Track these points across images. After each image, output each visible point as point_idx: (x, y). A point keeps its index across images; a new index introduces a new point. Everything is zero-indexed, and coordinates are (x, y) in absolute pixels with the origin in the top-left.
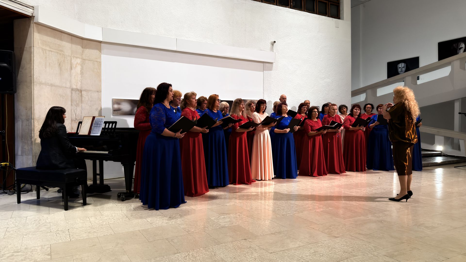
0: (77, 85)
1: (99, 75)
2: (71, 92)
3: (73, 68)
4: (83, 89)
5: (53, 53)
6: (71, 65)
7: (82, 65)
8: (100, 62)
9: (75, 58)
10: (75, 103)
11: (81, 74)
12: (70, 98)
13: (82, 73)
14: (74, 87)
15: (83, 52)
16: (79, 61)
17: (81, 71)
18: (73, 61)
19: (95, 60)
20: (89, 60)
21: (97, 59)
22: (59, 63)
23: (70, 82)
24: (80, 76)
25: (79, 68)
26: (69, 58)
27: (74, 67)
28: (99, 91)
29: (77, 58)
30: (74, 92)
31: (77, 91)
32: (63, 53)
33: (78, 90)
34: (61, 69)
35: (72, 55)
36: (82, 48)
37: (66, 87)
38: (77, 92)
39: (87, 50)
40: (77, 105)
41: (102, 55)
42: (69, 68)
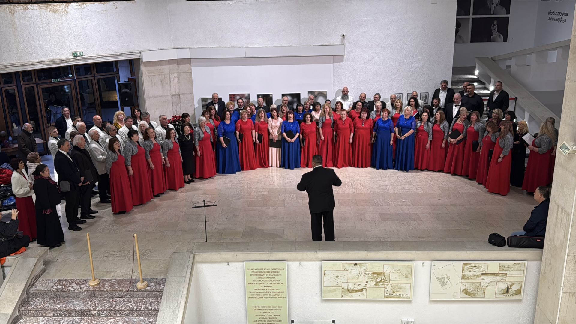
0: (176, 92)
1: (191, 82)
2: (172, 98)
3: (172, 81)
4: (181, 93)
5: (156, 76)
6: (170, 79)
7: (178, 77)
8: (191, 73)
9: (172, 74)
10: (175, 104)
12: (171, 102)
13: (179, 82)
14: (174, 93)
15: (178, 67)
16: (176, 75)
18: (171, 76)
20: (183, 73)
21: (188, 71)
22: (161, 82)
23: (171, 90)
24: (178, 85)
25: (176, 80)
26: (169, 75)
27: (173, 79)
28: (192, 93)
29: (174, 73)
30: (174, 97)
32: (163, 74)
33: (177, 95)
34: (163, 85)
35: (170, 73)
36: (178, 65)
37: (168, 95)
38: (176, 96)
39: (181, 66)
40: (177, 105)
41: (192, 67)
42: (169, 83)
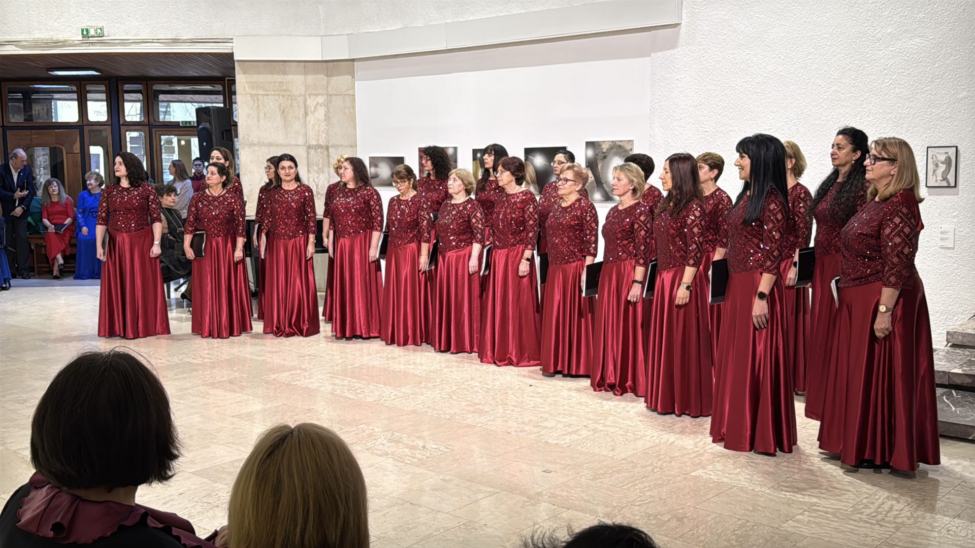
0: (318, 140)
1: (352, 119)
2: (308, 152)
3: (309, 113)
4: (331, 144)
5: (269, 97)
6: (305, 108)
7: (327, 105)
8: (354, 95)
9: (312, 97)
10: (316, 168)
11: (325, 120)
12: (304, 161)
13: (327, 117)
14: (314, 143)
15: (328, 83)
17: (325, 115)
18: (309, 102)
19: (346, 93)
20: (337, 95)
21: (348, 90)
22: (281, 111)
23: (305, 135)
24: (324, 124)
25: (321, 111)
26: (301, 99)
27: (313, 110)
28: (354, 146)
29: (316, 95)
30: (312, 152)
31: (318, 148)
32: (288, 93)
33: (321, 147)
34: (286, 120)
35: (308, 93)
36: (327, 76)
37: (296, 145)
38: (319, 150)
39: (335, 78)
40: (320, 171)
41: (356, 82)
42: (301, 115)
